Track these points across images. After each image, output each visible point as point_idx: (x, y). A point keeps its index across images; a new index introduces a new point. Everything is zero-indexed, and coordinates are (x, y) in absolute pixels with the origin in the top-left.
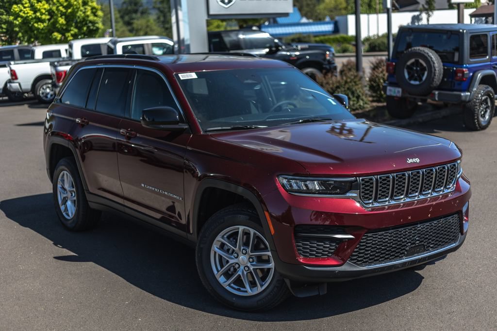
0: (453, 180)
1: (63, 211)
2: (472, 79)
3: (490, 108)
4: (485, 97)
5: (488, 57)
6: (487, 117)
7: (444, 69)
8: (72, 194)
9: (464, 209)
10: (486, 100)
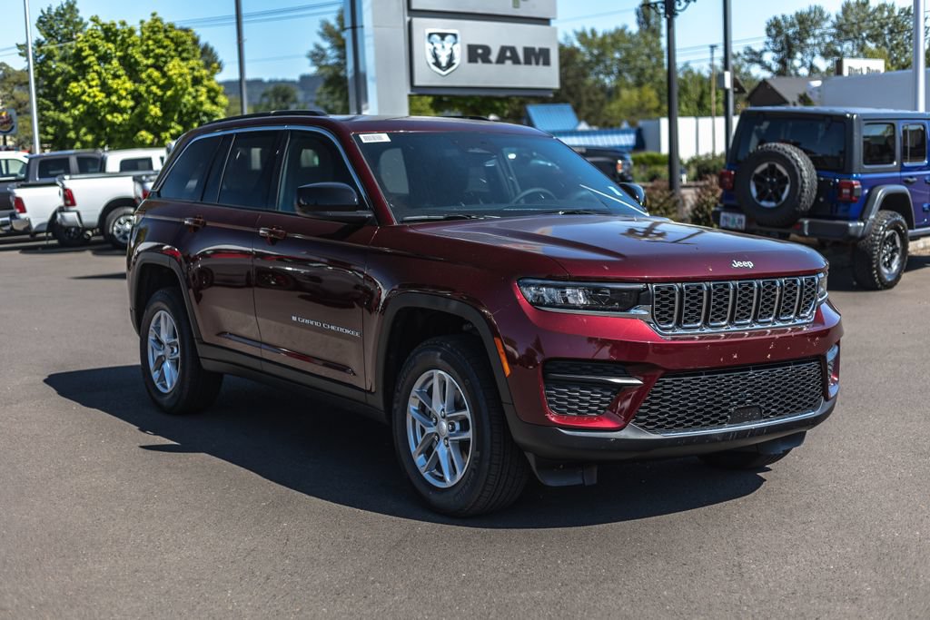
0: (810, 305)
1: (156, 381)
2: (868, 199)
3: (900, 252)
4: (891, 231)
5: (895, 163)
6: (895, 267)
7: (819, 181)
8: (172, 349)
9: (830, 357)
10: (892, 238)
